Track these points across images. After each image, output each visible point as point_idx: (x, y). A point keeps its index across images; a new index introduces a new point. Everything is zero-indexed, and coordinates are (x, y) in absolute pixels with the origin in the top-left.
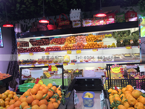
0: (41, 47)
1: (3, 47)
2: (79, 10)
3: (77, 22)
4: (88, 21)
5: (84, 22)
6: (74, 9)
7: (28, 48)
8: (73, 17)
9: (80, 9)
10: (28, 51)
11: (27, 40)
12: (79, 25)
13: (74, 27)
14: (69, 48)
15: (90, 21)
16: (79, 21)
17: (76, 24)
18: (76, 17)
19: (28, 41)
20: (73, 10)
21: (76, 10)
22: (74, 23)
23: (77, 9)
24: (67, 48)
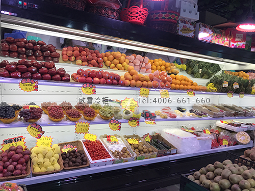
4: (207, 30)
5: (202, 29)
15: (210, 32)
16: (193, 24)
17: (185, 29)
22: (181, 25)
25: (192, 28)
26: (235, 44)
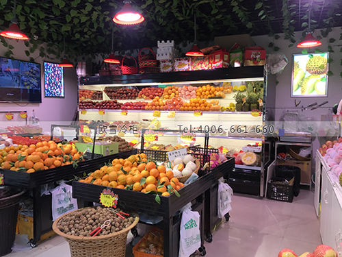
0: (119, 101)
1: (63, 97)
2: (170, 42)
3: (167, 64)
4: (182, 62)
5: (177, 63)
6: (163, 41)
7: (100, 101)
8: (160, 55)
9: (173, 41)
10: (97, 106)
11: (100, 88)
12: (170, 69)
13: (162, 70)
14: (158, 107)
15: (186, 62)
16: (170, 61)
17: (166, 67)
18: (164, 54)
19: (102, 90)
20: (161, 42)
21: (166, 42)
22: (162, 65)
23: (168, 41)
24: (154, 107)
25: (170, 64)
26: (215, 65)
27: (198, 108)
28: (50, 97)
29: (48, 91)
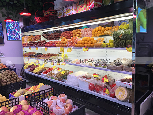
1: (21, 40)
5: (65, 10)
12: (62, 15)
15: (71, 8)
16: (62, 9)
22: (58, 13)
24: (60, 44)
26: (90, 7)
27: (86, 45)
28: (11, 40)
29: (9, 37)
